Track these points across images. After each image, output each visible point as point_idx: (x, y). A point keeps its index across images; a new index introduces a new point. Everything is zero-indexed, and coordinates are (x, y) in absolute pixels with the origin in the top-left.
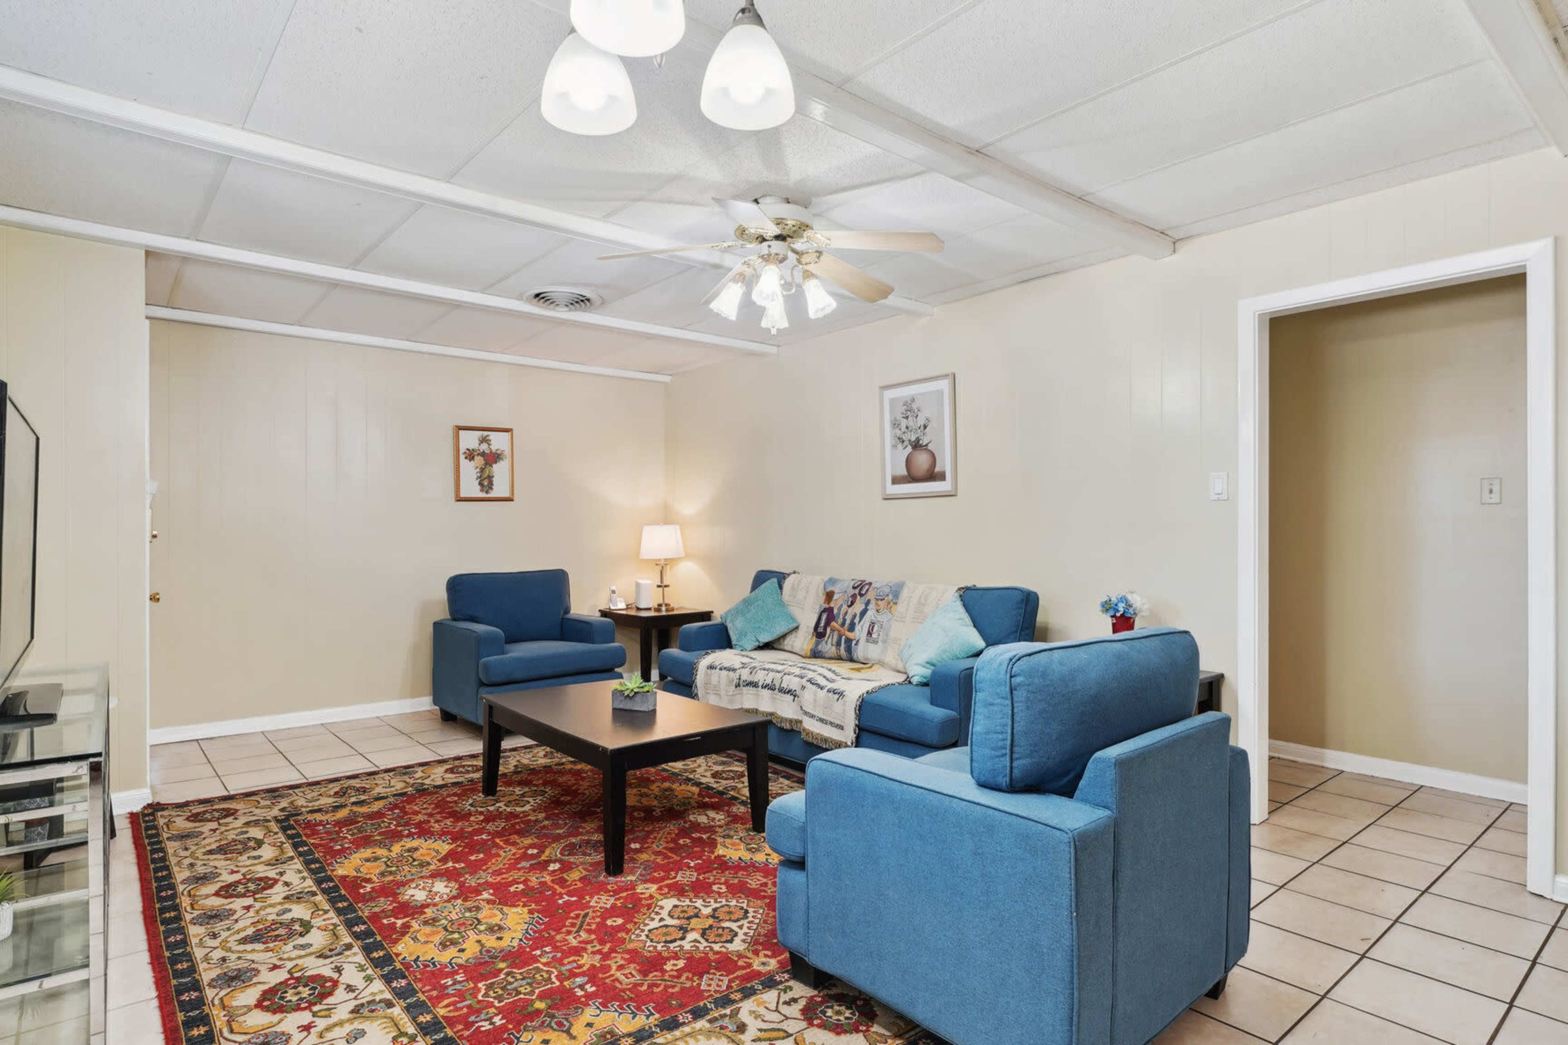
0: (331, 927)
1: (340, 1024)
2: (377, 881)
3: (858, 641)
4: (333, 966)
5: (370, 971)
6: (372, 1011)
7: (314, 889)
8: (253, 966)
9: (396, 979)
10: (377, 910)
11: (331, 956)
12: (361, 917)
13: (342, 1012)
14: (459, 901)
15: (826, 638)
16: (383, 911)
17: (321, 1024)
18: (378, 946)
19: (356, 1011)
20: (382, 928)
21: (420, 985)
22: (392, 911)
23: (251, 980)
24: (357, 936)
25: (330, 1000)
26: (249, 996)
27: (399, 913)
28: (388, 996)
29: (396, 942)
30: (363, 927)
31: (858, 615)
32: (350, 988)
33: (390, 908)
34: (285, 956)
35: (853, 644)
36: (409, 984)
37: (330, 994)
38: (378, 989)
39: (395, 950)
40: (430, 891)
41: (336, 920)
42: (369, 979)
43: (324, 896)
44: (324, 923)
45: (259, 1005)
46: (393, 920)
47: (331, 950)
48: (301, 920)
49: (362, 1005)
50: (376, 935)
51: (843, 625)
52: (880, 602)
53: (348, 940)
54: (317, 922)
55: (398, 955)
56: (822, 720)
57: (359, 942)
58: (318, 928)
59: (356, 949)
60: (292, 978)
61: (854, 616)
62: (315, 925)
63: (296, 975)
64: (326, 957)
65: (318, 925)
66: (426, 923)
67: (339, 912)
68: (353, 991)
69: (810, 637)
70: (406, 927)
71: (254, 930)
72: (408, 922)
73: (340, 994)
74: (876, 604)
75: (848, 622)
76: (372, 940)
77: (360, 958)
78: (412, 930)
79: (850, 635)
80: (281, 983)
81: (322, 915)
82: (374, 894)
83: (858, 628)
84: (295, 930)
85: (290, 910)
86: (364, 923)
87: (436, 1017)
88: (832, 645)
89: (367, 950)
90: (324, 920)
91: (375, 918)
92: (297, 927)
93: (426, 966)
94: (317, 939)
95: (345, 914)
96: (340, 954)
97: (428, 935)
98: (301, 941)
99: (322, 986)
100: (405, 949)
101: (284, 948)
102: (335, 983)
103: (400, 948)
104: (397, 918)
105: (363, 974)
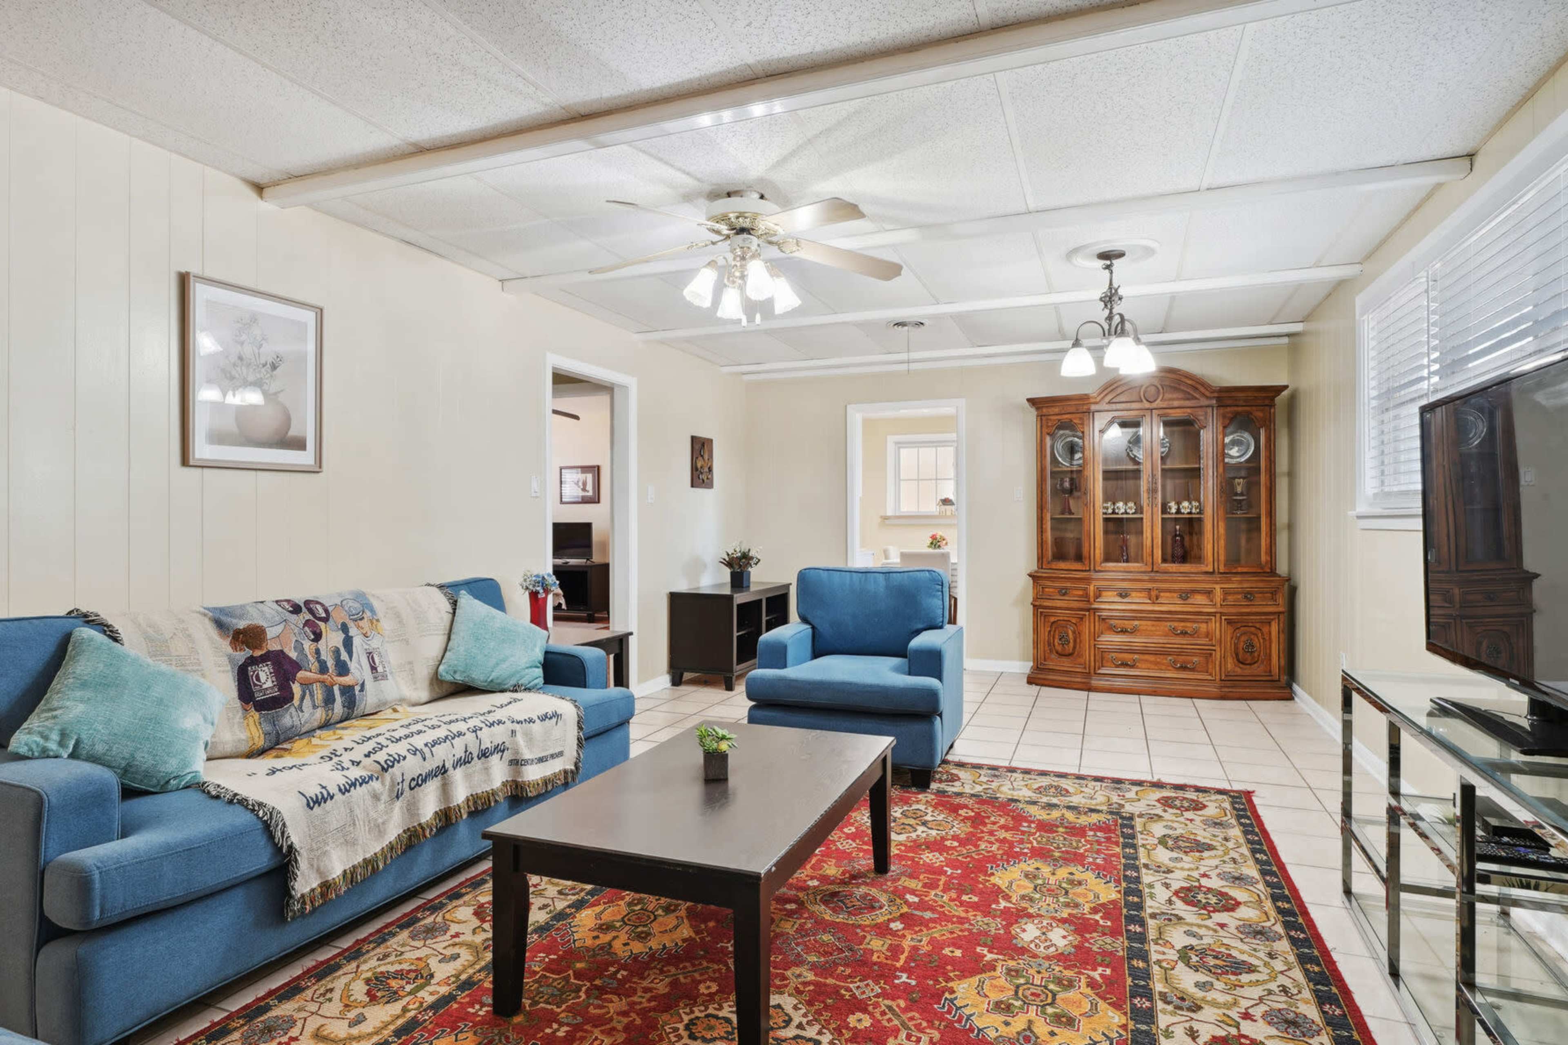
0: (1160, 942)
1: (1182, 869)
2: (1082, 977)
3: (363, 685)
4: (1173, 907)
5: (1147, 890)
6: (1159, 867)
7: (1160, 1005)
8: (1242, 936)
9: (1131, 877)
10: (1109, 940)
11: (1171, 914)
12: (1128, 938)
13: (1178, 874)
14: (1031, 911)
15: (296, 702)
16: (1104, 934)
17: (1195, 874)
18: (1128, 904)
19: (1169, 871)
20: (1116, 920)
21: (1119, 867)
22: (1095, 931)
23: (1244, 925)
24: (1142, 923)
25: (1185, 885)
26: (1247, 913)
27: (1091, 925)
28: (1144, 871)
29: (1113, 902)
30: (1131, 927)
31: (342, 650)
32: (1167, 886)
33: (1095, 935)
34: (1211, 933)
35: (357, 693)
36: (1124, 870)
37: (1182, 888)
38: (1147, 877)
39: (1119, 896)
40: (1044, 934)
41: (1153, 948)
42: (1151, 886)
43: (1152, 987)
44: (1166, 950)
45: (1238, 904)
46: (1101, 922)
47: (1170, 920)
48: (1188, 965)
49: (1164, 872)
50: (1125, 916)
51: (323, 669)
52: (361, 623)
53: (1151, 923)
54: (1172, 955)
55: (1119, 892)
56: (541, 760)
57: (1143, 914)
58: (1173, 947)
59: (1149, 911)
60: (1209, 912)
61: (337, 652)
62: (1175, 952)
63: (1205, 912)
64: (1176, 916)
65: (1172, 951)
66: (1077, 905)
67: (1144, 956)
68: (1165, 883)
69: (240, 714)
70: (1095, 910)
71: (1239, 977)
72: (1090, 913)
73: (1176, 886)
74: (358, 627)
75: (330, 663)
76: (1131, 912)
77: (1149, 902)
78: (1092, 905)
79: (346, 680)
80: (1219, 911)
81: (1163, 960)
82: (1099, 959)
83: (353, 666)
84: (1197, 956)
85: (1197, 985)
86: (1128, 931)
87: (1123, 849)
88: (315, 707)
89: (1140, 907)
90: (1164, 953)
91: (1114, 933)
92: (1194, 959)
93: (1105, 876)
94: (1178, 938)
95: (1141, 950)
96: (1163, 913)
97: (1085, 896)
98: (1194, 942)
99: (1187, 895)
100: (1109, 893)
101: (1211, 941)
102: (1176, 893)
103: (1114, 896)
104: (1097, 921)
105: (1153, 891)
